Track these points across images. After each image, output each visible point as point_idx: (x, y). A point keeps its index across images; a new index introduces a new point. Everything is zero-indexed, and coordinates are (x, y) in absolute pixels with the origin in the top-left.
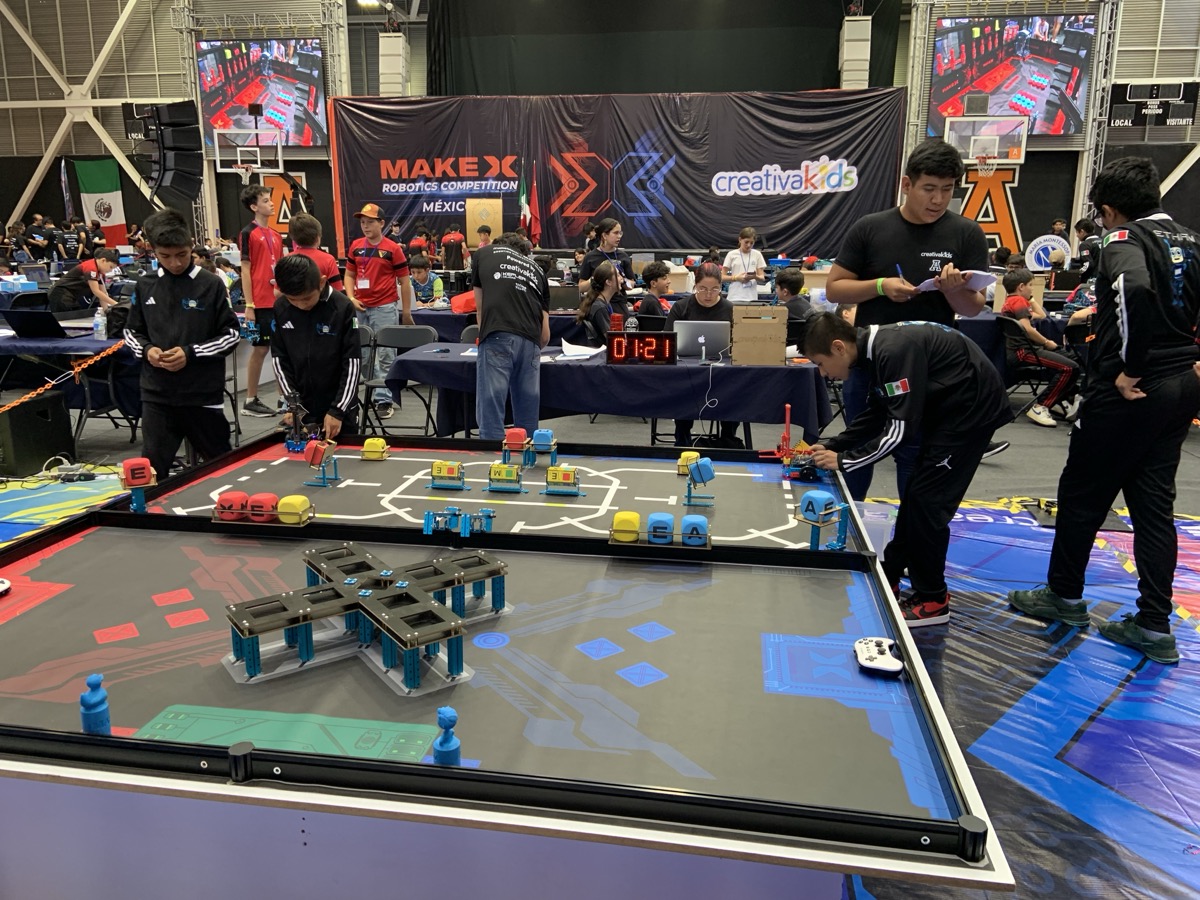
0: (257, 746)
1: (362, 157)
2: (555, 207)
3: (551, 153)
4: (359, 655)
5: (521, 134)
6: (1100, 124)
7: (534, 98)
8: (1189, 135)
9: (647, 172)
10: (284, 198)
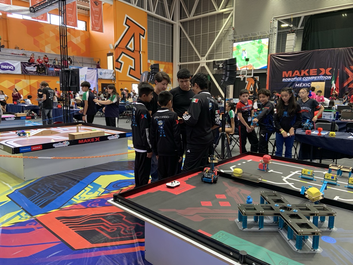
1: (277, 71)
2: (346, 84)
4: (279, 231)
5: (334, 60)
7: (340, 49)
10: (252, 84)
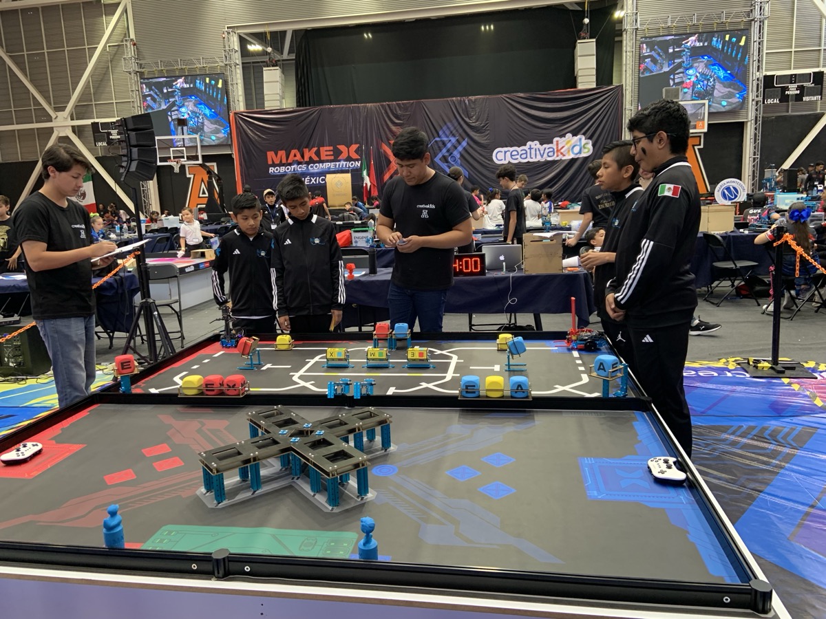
0: (232, 552)
1: (255, 150)
3: (382, 141)
4: (293, 485)
5: (361, 129)
6: (757, 103)
7: (369, 105)
8: (819, 107)
9: (448, 151)
10: (202, 180)
